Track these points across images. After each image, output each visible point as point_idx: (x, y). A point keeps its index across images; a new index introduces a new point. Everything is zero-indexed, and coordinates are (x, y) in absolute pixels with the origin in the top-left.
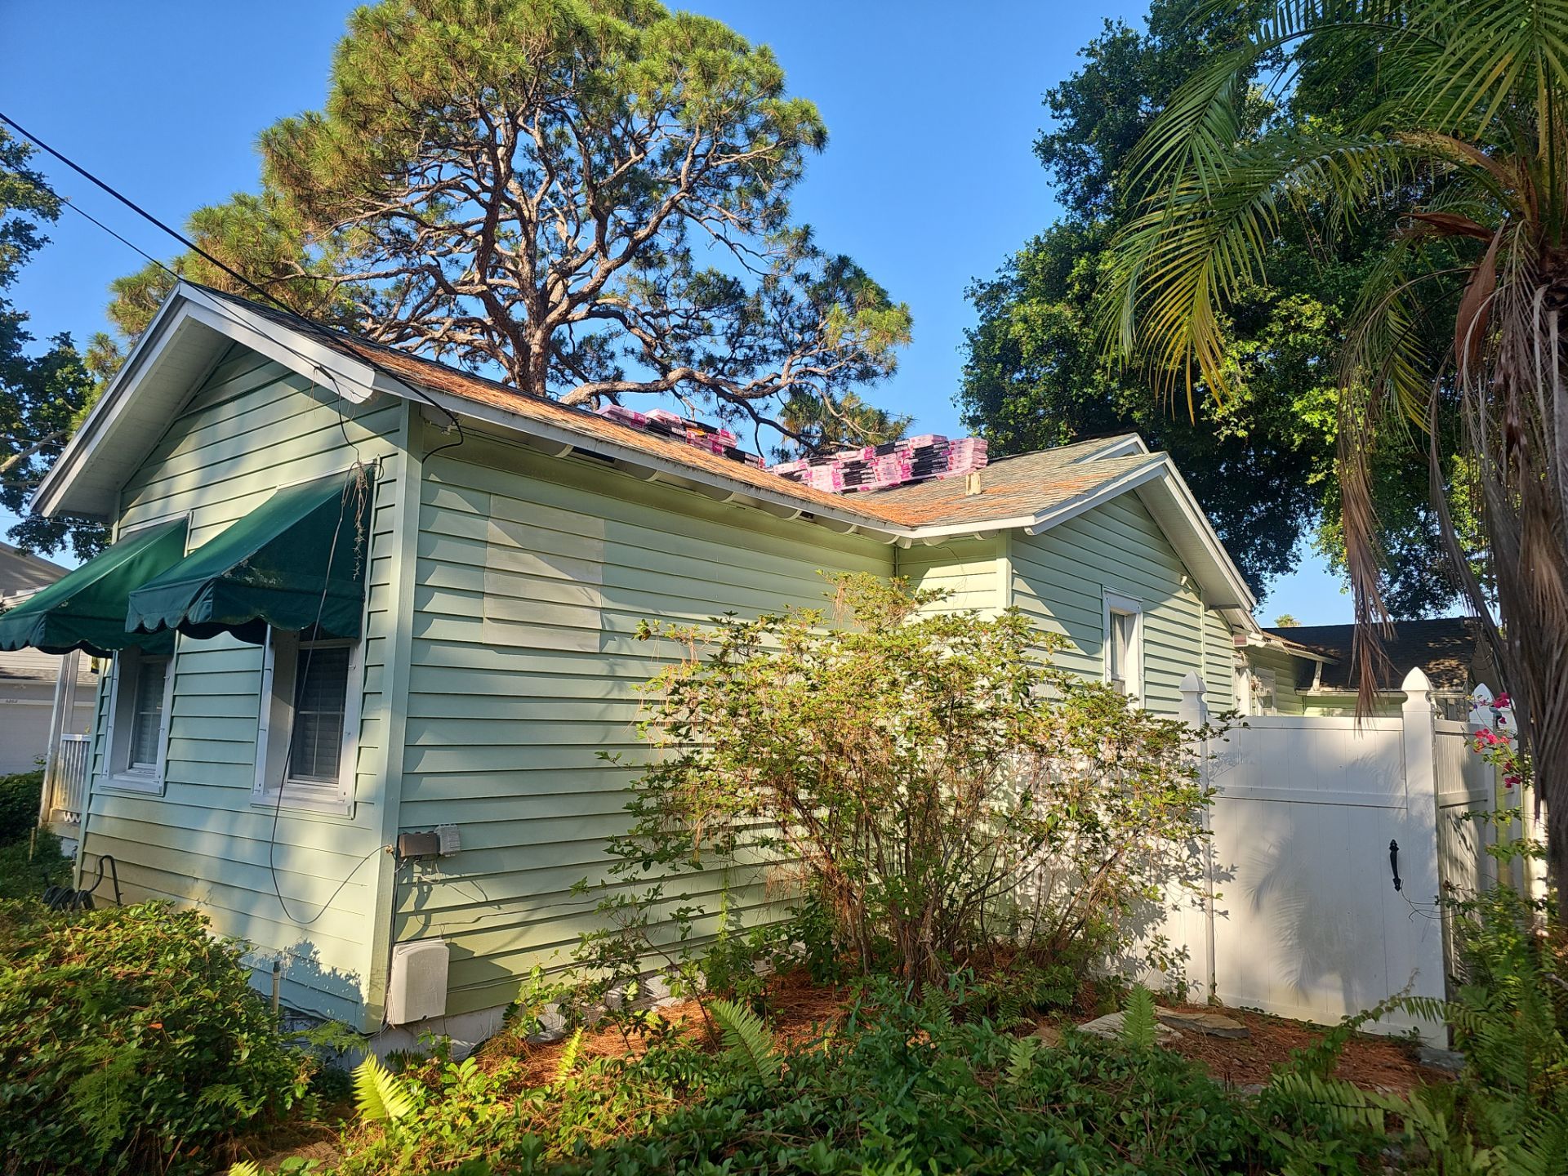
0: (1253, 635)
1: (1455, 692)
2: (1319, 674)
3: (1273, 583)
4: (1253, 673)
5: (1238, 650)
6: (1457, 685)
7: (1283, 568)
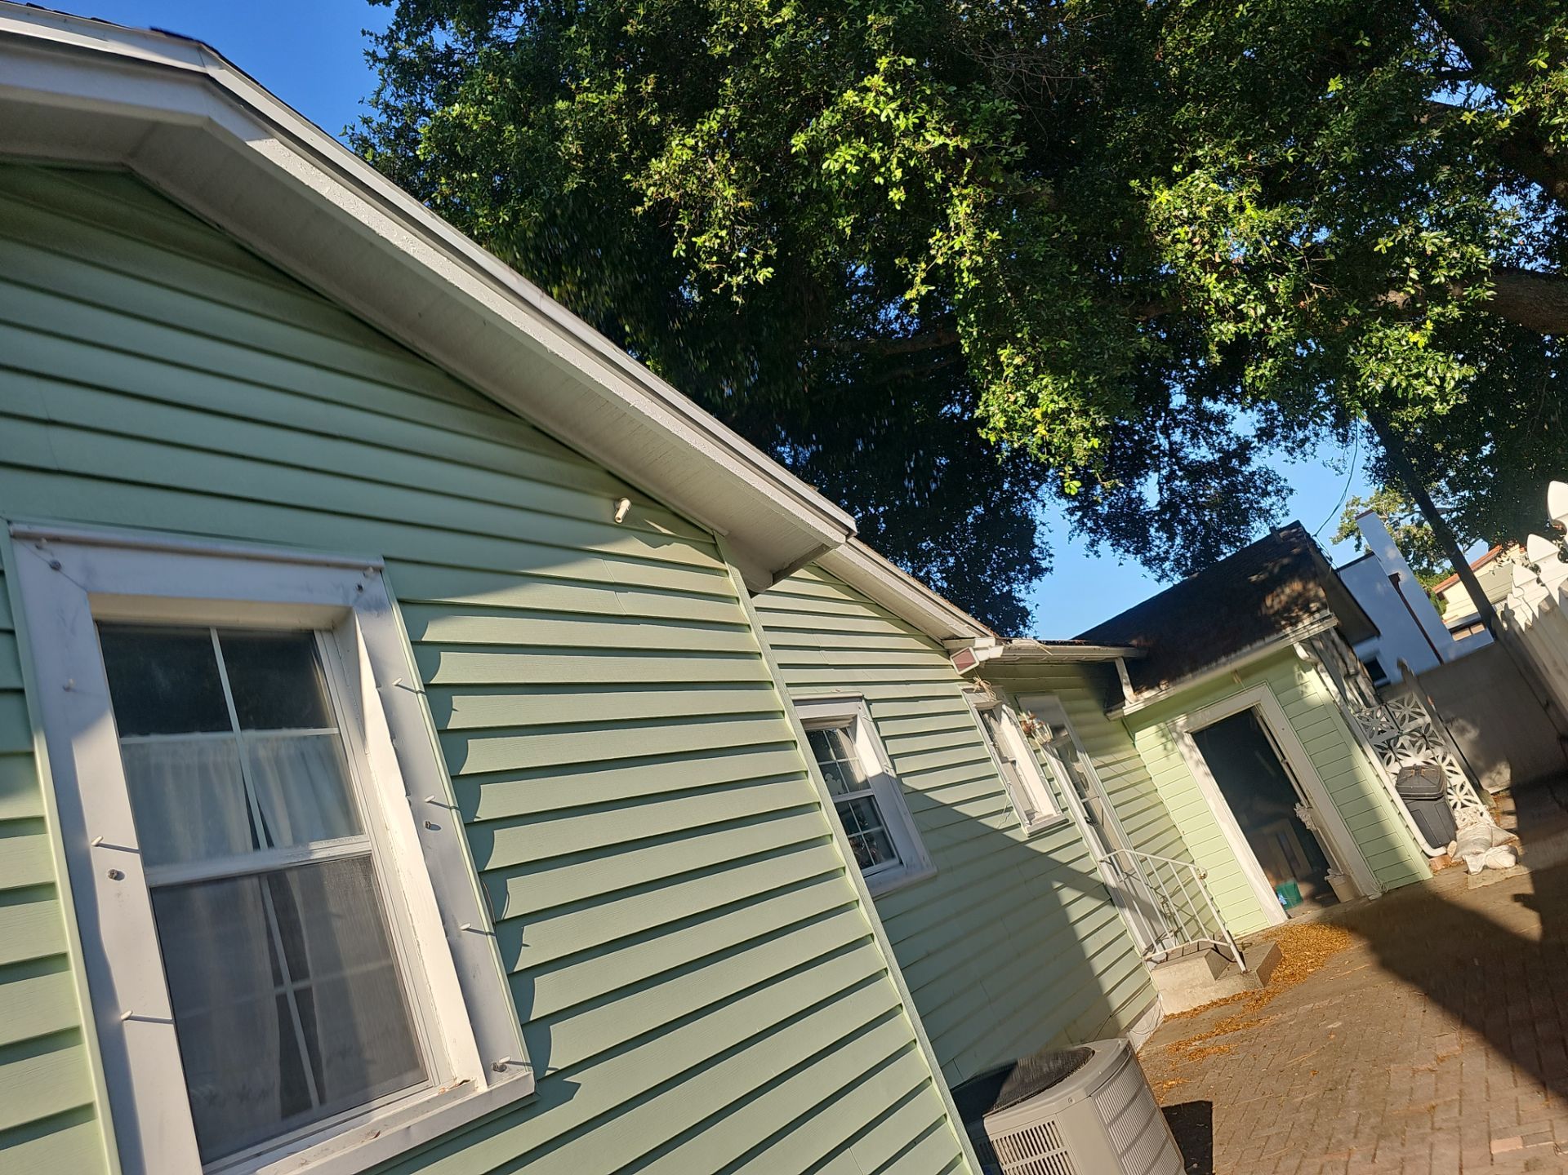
0: (980, 642)
1: (1322, 620)
2: (1125, 677)
3: (1032, 595)
4: (1018, 710)
5: (968, 677)
6: (1318, 610)
7: (1037, 572)
